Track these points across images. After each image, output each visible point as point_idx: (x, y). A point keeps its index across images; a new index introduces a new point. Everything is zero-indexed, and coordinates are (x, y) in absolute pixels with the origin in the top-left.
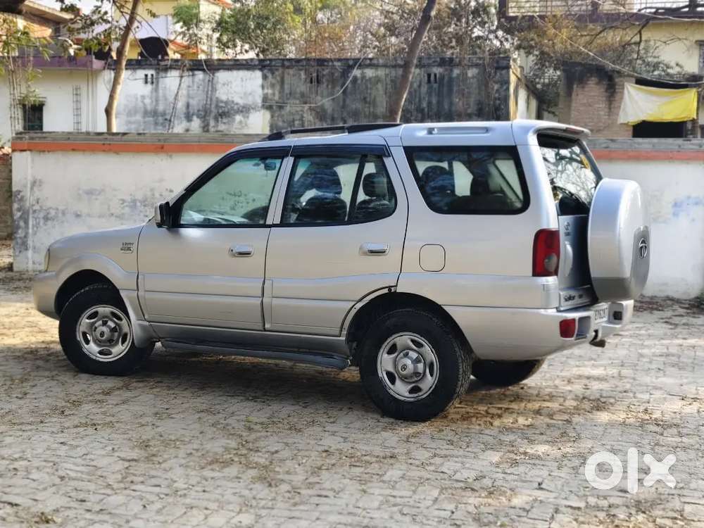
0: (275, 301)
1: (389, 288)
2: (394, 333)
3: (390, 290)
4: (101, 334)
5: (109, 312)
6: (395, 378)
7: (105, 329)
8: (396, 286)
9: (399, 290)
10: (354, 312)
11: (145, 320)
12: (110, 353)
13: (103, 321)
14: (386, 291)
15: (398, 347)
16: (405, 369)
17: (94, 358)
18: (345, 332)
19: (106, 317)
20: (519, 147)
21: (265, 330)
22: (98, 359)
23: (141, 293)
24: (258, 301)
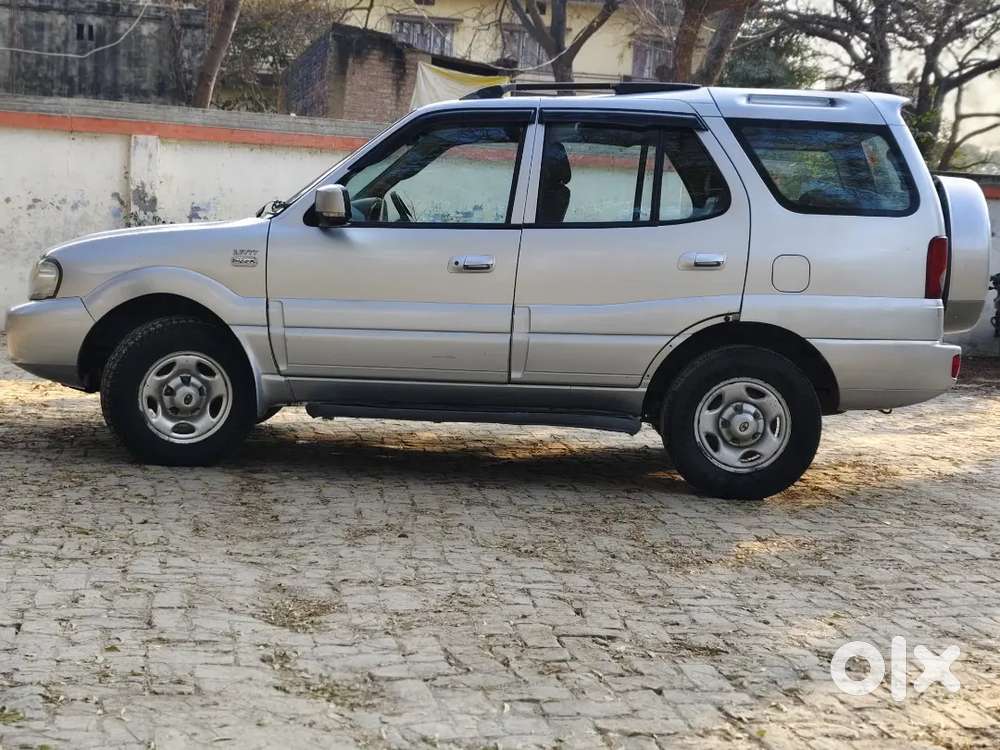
0: (534, 339)
1: (726, 316)
2: (722, 381)
3: (727, 319)
4: (186, 399)
5: (194, 364)
6: (717, 443)
7: (190, 390)
8: (740, 313)
9: (744, 318)
10: (668, 350)
11: (279, 373)
12: (192, 430)
13: (182, 379)
14: (721, 320)
15: (726, 399)
16: (746, 428)
17: (167, 438)
18: (647, 381)
19: (188, 371)
20: (891, 127)
21: (510, 381)
22: (172, 440)
23: (276, 330)
24: (506, 339)
